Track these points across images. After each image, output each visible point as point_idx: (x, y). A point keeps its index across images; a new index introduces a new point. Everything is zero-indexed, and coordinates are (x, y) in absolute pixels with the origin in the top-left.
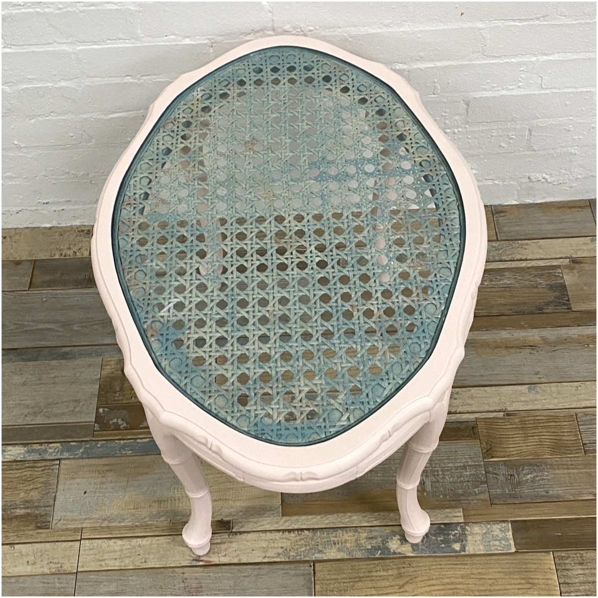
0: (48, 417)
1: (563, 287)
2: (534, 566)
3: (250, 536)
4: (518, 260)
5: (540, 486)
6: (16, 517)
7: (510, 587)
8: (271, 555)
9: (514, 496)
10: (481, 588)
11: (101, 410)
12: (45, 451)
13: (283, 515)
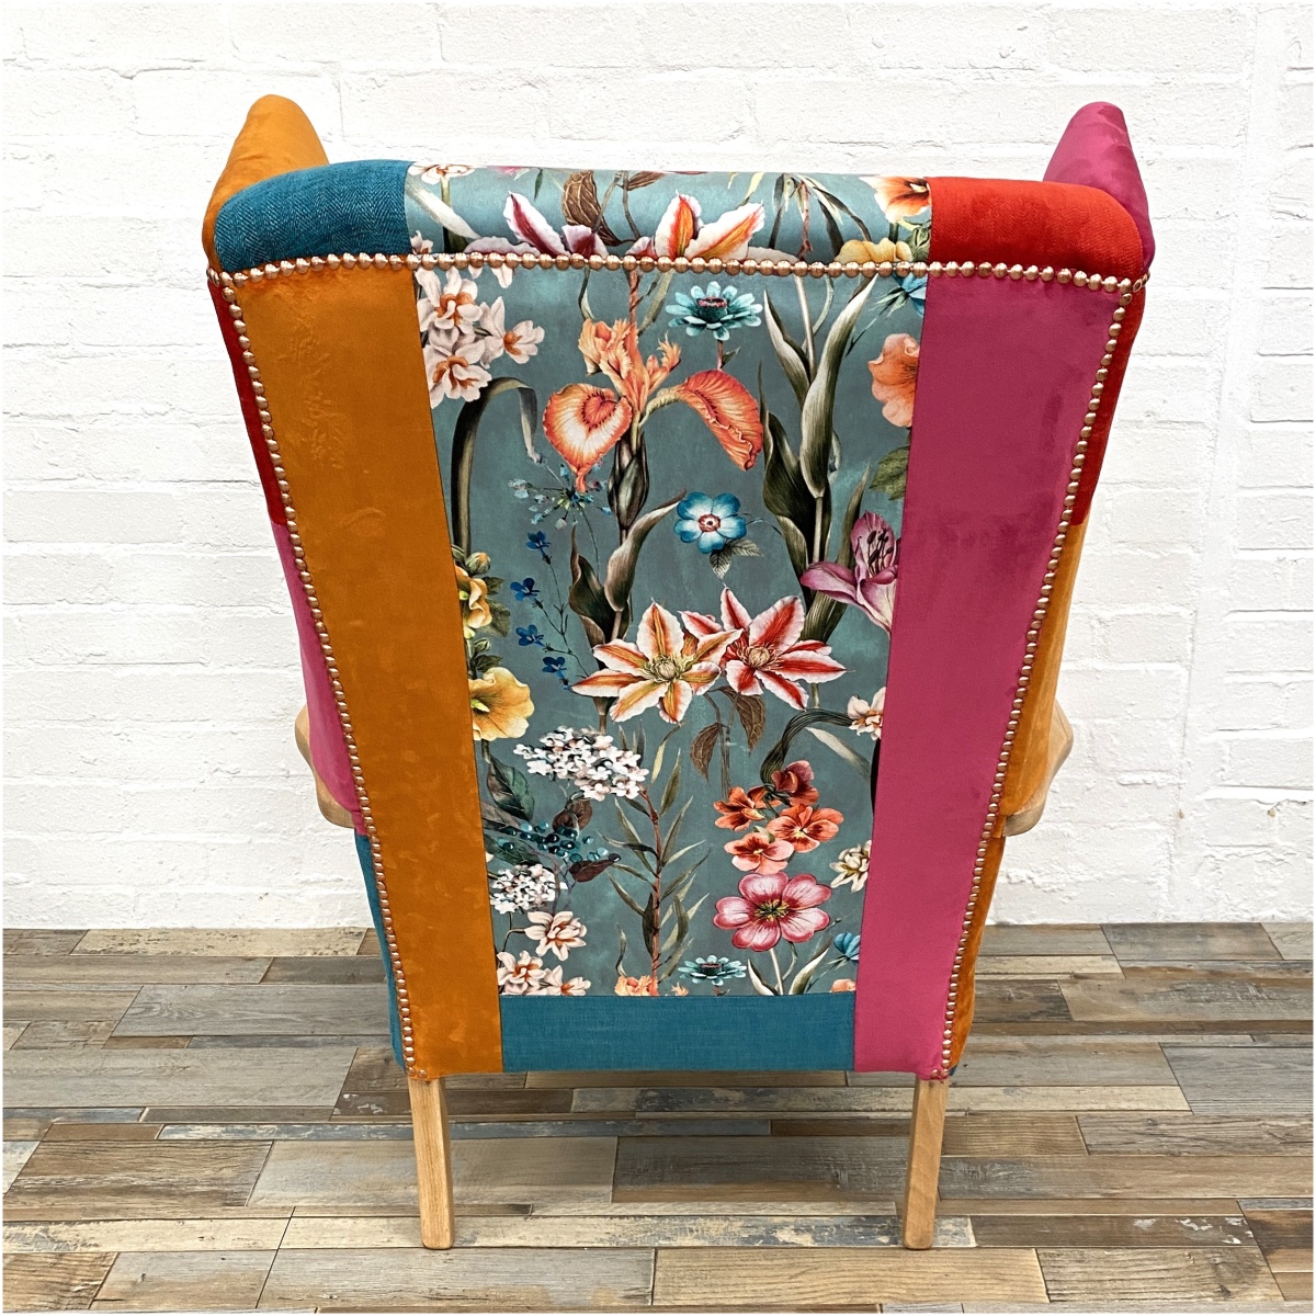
0: (265, 1100)
1: (1062, 999)
2: (1006, 1262)
3: (557, 1220)
4: (993, 973)
5: (1018, 1184)
6: (194, 1194)
7: (968, 1282)
8: (589, 1239)
9: (979, 1192)
10: (920, 1281)
11: (346, 1096)
12: (254, 1132)
13: (613, 1201)
